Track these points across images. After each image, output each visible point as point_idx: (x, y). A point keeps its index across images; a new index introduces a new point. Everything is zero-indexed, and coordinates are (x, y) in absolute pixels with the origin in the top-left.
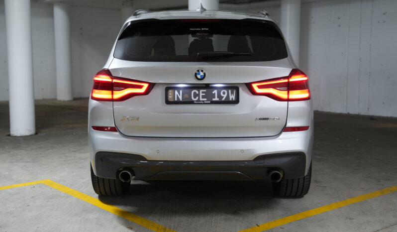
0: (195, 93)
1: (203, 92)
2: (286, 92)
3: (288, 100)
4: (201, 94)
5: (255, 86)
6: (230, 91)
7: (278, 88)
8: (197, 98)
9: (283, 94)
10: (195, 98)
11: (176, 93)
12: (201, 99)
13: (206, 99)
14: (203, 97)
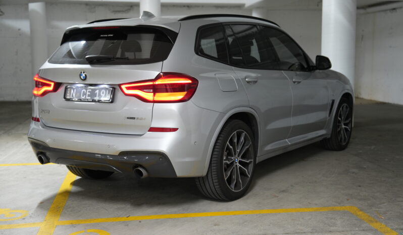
0: (84, 92)
1: (89, 92)
2: (152, 94)
3: (154, 102)
4: (88, 93)
5: (123, 87)
6: (107, 91)
7: (145, 90)
8: (85, 96)
9: (149, 96)
10: (83, 96)
11: (72, 91)
12: (87, 98)
13: (90, 98)
14: (89, 96)
